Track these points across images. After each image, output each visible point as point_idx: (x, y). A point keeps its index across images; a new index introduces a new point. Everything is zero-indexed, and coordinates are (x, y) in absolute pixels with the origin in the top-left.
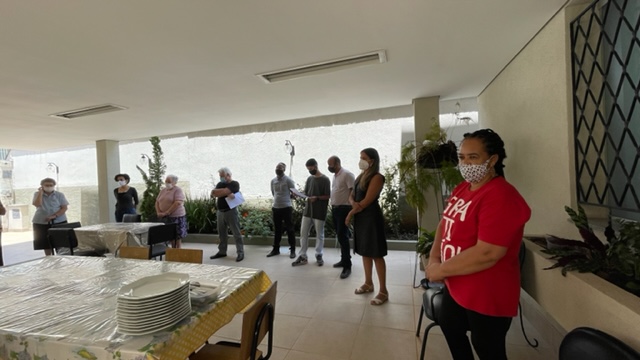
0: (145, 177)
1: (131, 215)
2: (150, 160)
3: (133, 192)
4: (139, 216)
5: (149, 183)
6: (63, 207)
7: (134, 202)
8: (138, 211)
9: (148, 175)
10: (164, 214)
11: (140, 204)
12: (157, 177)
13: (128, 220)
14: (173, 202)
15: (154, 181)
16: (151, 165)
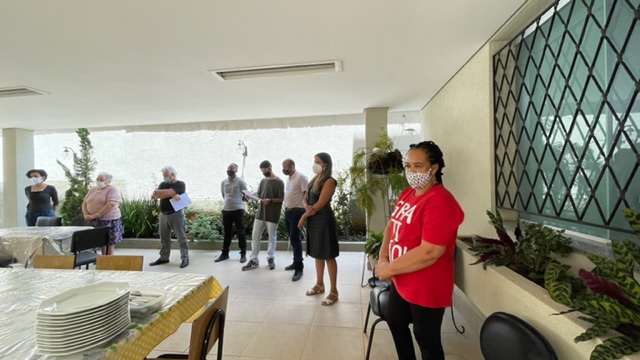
0: (68, 174)
1: (49, 218)
2: (75, 155)
3: (51, 191)
4: (60, 219)
5: (74, 181)
7: (52, 203)
8: (57, 213)
9: (73, 172)
10: (92, 217)
11: (60, 205)
12: (85, 174)
13: (43, 224)
14: (105, 203)
15: (80, 179)
16: (77, 161)
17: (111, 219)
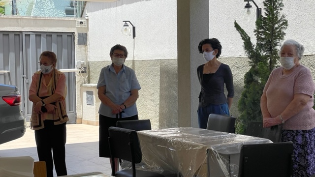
0: (248, 44)
6: (133, 94)
9: (254, 41)
12: (269, 45)
14: (293, 98)
15: (263, 53)
16: (260, 21)
17: (301, 129)
